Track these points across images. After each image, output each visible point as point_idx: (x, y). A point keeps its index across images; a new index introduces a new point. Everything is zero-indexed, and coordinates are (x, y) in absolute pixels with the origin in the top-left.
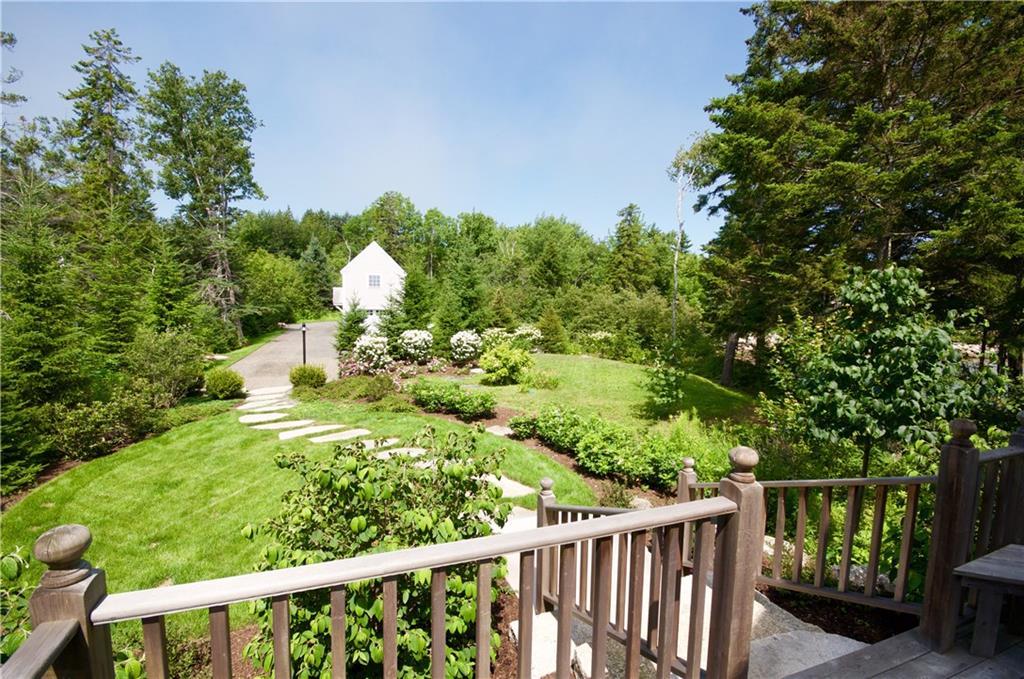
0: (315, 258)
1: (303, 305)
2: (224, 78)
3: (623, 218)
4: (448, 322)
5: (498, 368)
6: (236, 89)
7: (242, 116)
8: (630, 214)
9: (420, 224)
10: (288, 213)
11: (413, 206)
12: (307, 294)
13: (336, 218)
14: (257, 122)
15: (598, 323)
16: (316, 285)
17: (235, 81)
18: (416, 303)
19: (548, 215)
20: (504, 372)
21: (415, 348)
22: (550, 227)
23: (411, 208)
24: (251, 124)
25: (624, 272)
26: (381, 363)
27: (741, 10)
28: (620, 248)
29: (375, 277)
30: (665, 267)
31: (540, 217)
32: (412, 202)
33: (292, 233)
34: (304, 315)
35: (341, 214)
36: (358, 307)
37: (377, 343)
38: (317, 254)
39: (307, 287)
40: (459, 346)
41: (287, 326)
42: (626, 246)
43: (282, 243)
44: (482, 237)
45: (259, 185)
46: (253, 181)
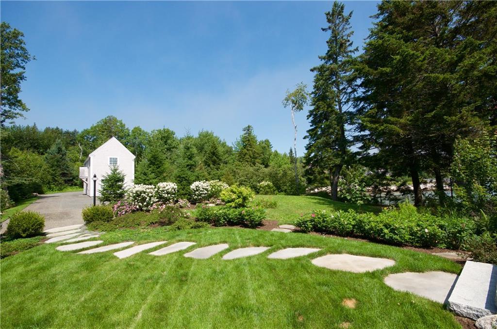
0: (59, 153)
1: (49, 182)
2: (8, 27)
3: (245, 132)
4: (183, 178)
5: (234, 199)
6: (16, 35)
7: (19, 52)
8: (248, 130)
9: (129, 135)
10: (34, 127)
11: (124, 125)
12: (52, 175)
13: (67, 133)
14: (31, 57)
15: (247, 182)
16: (59, 169)
17: (15, 29)
18: (157, 168)
19: (205, 130)
20: (240, 200)
21: (168, 193)
22: (207, 136)
23: (123, 126)
24: (26, 58)
25: (249, 158)
26: (152, 202)
27: (322, 29)
28: (245, 147)
29: (114, 159)
30: (266, 156)
31: (201, 131)
32: (123, 122)
33: (37, 139)
34: (50, 188)
35: (71, 130)
36: (118, 171)
37: (148, 189)
38: (60, 150)
39: (54, 170)
40: (197, 190)
41: (39, 195)
42: (248, 145)
43: (29, 145)
44: (169, 141)
45: (23, 102)
46: (18, 99)
